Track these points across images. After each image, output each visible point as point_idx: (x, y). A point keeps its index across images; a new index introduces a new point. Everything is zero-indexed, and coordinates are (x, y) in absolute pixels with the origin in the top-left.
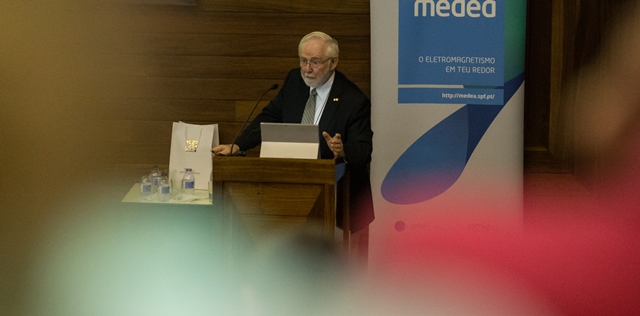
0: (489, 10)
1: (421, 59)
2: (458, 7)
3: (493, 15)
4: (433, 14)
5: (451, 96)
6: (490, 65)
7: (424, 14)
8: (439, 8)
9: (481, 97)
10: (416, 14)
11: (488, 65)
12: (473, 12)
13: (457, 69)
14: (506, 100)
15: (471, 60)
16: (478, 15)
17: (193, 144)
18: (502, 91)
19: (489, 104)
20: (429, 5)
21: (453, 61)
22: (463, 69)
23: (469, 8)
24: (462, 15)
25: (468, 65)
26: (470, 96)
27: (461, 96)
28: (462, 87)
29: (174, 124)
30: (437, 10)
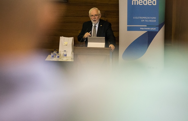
0: (154, 3)
1: (134, 18)
2: (145, 2)
3: (155, 4)
4: (137, 4)
5: (143, 29)
6: (155, 19)
7: (135, 4)
8: (139, 2)
9: (152, 29)
10: (133, 4)
11: (154, 19)
12: (149, 3)
13: (145, 21)
14: (159, 30)
15: (149, 18)
16: (151, 4)
17: (66, 43)
18: (158, 27)
19: (154, 31)
20: (136, 1)
21: (143, 18)
22: (146, 21)
23: (148, 2)
24: (146, 4)
25: (148, 19)
26: (148, 29)
27: (146, 29)
28: (146, 26)
29: (60, 37)
30: (139, 3)
